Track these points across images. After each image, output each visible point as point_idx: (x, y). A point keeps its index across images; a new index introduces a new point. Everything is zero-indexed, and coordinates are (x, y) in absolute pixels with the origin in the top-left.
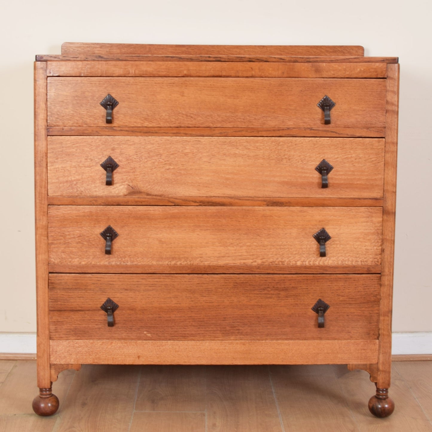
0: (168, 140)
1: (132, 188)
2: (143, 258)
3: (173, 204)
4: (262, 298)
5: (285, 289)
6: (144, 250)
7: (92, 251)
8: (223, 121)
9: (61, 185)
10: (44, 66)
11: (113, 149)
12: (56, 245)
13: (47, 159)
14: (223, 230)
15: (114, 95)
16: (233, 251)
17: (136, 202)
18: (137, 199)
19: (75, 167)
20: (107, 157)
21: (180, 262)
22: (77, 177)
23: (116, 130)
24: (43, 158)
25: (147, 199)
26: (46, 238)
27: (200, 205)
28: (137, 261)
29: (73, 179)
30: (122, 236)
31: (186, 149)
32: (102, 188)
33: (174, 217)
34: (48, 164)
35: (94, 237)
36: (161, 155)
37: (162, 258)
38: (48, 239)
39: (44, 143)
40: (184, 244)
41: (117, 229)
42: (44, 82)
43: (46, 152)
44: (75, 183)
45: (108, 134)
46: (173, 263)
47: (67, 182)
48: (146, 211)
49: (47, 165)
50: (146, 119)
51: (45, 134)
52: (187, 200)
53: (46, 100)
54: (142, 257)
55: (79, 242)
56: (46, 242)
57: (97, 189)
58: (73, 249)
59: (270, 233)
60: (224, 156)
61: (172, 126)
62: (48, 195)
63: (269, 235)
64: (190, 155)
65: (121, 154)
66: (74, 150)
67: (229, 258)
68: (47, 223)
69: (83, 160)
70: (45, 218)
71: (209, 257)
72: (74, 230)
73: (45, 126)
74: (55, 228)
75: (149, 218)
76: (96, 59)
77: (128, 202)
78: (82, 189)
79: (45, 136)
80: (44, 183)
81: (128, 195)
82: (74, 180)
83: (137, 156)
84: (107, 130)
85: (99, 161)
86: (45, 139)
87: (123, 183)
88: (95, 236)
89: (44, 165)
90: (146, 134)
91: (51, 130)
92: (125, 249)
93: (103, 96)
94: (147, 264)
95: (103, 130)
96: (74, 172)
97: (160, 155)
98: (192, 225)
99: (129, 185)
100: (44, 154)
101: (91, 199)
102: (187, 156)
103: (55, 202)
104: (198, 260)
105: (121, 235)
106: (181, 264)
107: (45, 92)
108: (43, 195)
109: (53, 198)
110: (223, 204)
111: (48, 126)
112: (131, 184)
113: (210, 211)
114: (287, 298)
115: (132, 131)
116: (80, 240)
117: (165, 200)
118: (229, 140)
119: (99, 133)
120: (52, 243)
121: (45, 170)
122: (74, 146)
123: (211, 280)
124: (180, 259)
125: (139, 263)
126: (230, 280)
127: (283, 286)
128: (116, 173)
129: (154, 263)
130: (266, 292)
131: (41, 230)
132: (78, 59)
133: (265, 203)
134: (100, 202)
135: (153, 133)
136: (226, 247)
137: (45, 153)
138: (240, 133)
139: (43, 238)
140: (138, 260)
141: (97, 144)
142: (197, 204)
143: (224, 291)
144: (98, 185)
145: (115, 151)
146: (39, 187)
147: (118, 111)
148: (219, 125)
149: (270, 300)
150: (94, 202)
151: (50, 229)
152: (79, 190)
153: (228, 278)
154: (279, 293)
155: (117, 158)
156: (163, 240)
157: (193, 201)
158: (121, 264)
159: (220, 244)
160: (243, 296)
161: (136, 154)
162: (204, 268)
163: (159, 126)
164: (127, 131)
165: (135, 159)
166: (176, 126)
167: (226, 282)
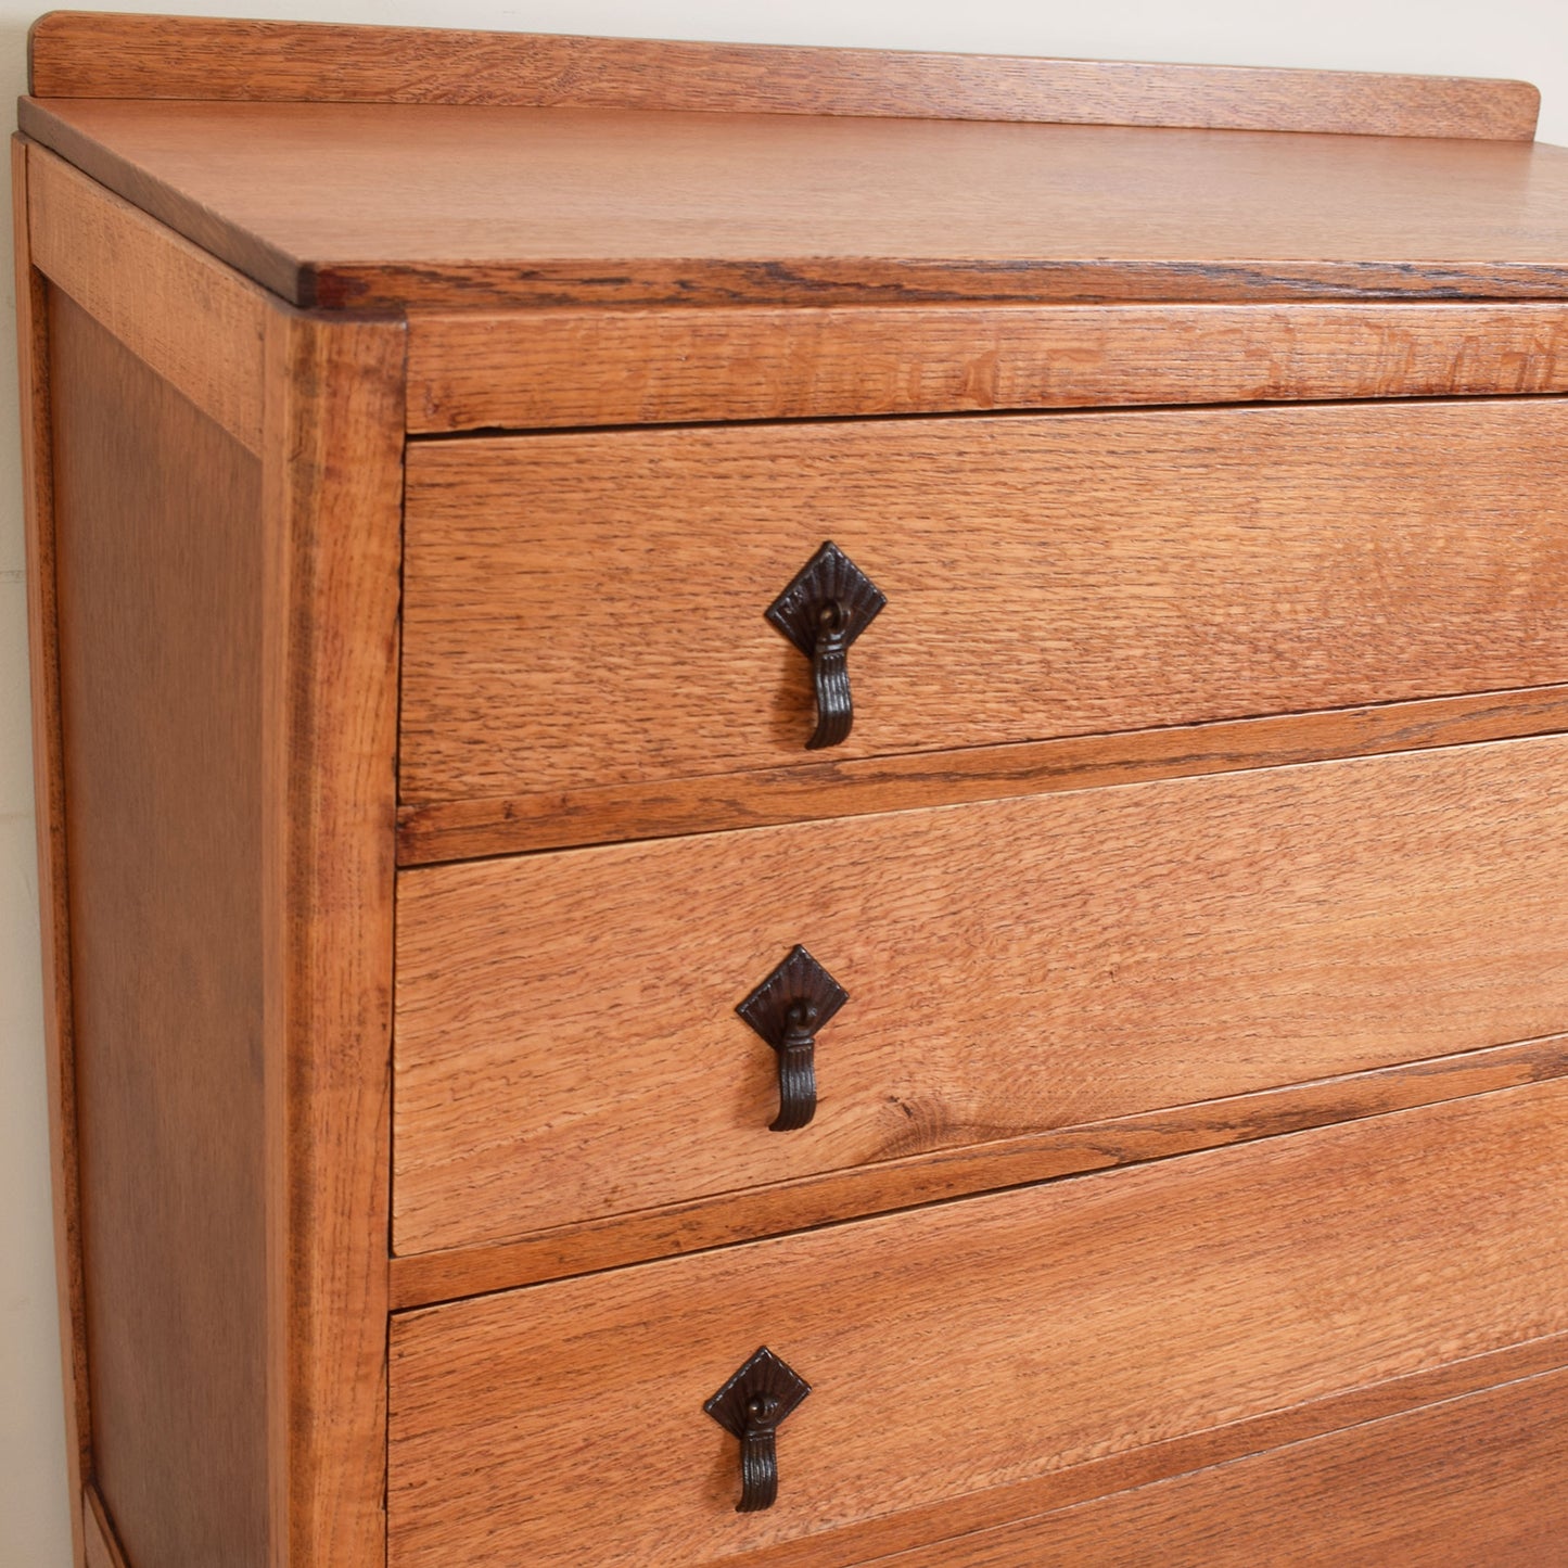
0: (1137, 804)
1: (907, 1110)
2: (924, 1474)
3: (1115, 1160)
4: (1425, 1503)
5: (1524, 1438)
6: (935, 1430)
7: (650, 1507)
8: (1427, 664)
9: (480, 1177)
10: (382, 360)
11: (822, 903)
12: (437, 1532)
13: (389, 1028)
14: (1328, 1237)
15: (854, 552)
16: (1350, 1331)
17: (922, 1186)
18: (923, 1172)
19: (577, 1046)
20: (780, 954)
21: (1105, 1444)
22: (590, 1108)
23: (850, 781)
24: (362, 1023)
25: (980, 1162)
26: (373, 1506)
27: (1244, 1139)
28: (893, 1495)
29: (561, 1122)
30: (824, 1388)
31: (1220, 841)
32: (734, 1146)
33: (1110, 1224)
34: (397, 1055)
35: (670, 1431)
36: (1086, 895)
37: (1020, 1447)
38: (385, 1506)
39: (374, 925)
40: (1137, 1352)
41: (800, 1360)
42: (385, 485)
43: (387, 981)
44: (571, 1145)
45: (797, 812)
46: (1070, 1455)
47: (521, 1147)
48: (968, 1225)
49: (391, 1063)
50: (1033, 691)
51: (382, 859)
52: (1180, 1127)
53: (391, 613)
54: (924, 1469)
55: (581, 1477)
56: (374, 1526)
57: (705, 1159)
58: (542, 1523)
59: (1524, 1204)
60: (1396, 857)
61: (1169, 718)
62: (391, 1254)
63: (1514, 1214)
64: (1238, 875)
65: (866, 921)
66: (574, 941)
67: (1332, 1367)
68: (382, 1419)
69: (631, 993)
70: (369, 1396)
71: (1241, 1386)
72: (556, 1419)
73: (384, 805)
74: (435, 1438)
75: (986, 1260)
76: (754, 292)
77: (878, 1195)
78: (616, 1175)
79: (383, 871)
80: (364, 1184)
81: (881, 1156)
82: (572, 1129)
83: (954, 925)
84: (798, 786)
85: (729, 986)
86: (382, 897)
87: (861, 1095)
88: (671, 1424)
89: (374, 1069)
90: (1022, 784)
91: (425, 826)
92: (835, 1451)
93: (790, 560)
94: (942, 1494)
95: (774, 787)
96: (569, 1079)
97: (1078, 901)
98: (1191, 1244)
99: (892, 1099)
100: (373, 998)
101: (669, 1220)
102: (1219, 881)
103: (436, 1284)
104: (1191, 1410)
105: (824, 1382)
106: (1107, 1452)
107: (391, 556)
108: (360, 1259)
109: (424, 1264)
110: (1348, 1113)
111: (399, 802)
112: (902, 1092)
113: (1282, 1159)
114: (1520, 1474)
115: (947, 776)
116: (583, 1469)
117: (1072, 1145)
118: (1435, 766)
119: (743, 812)
120: (413, 1527)
121: (373, 1100)
122: (578, 914)
123: (1228, 1485)
124: (1105, 1428)
125: (903, 1500)
126: (1309, 1462)
127: (1518, 1426)
128: (824, 1040)
129: (980, 1481)
130: (1448, 1470)
131: (338, 1470)
132: (626, 292)
133: (1528, 1068)
134: (718, 1231)
135: (1061, 772)
136: (1327, 1315)
137: (381, 990)
138: (1489, 724)
139: (353, 1508)
140: (897, 1488)
141: (727, 881)
142: (1230, 1135)
143: (1277, 1519)
144: (714, 1129)
145: (833, 909)
146: (330, 1218)
147: (874, 657)
148: (1402, 687)
149: (1455, 1501)
150: (683, 1236)
151: (398, 1453)
152: (593, 1180)
153: (1304, 1454)
154: (1494, 1460)
155: (837, 953)
156: (1036, 1356)
157: (1210, 1126)
158: (806, 1530)
159: (1304, 1311)
160: (1354, 1517)
161: (953, 908)
162: (1213, 1442)
163: (1102, 724)
164: (912, 777)
165: (943, 939)
166: (1191, 717)
167: (1293, 1474)
